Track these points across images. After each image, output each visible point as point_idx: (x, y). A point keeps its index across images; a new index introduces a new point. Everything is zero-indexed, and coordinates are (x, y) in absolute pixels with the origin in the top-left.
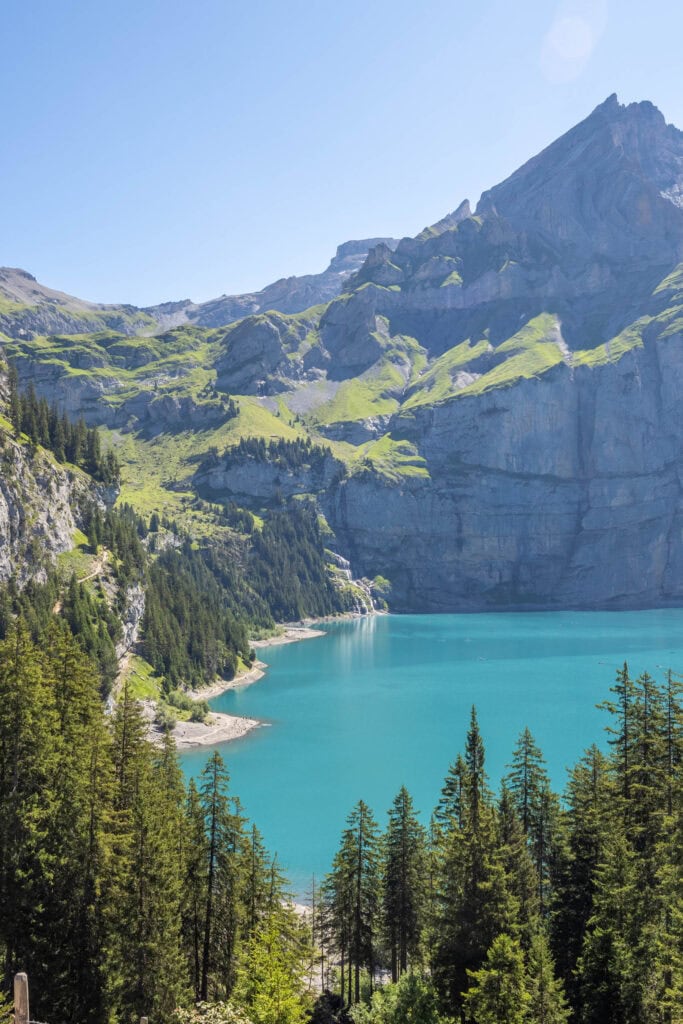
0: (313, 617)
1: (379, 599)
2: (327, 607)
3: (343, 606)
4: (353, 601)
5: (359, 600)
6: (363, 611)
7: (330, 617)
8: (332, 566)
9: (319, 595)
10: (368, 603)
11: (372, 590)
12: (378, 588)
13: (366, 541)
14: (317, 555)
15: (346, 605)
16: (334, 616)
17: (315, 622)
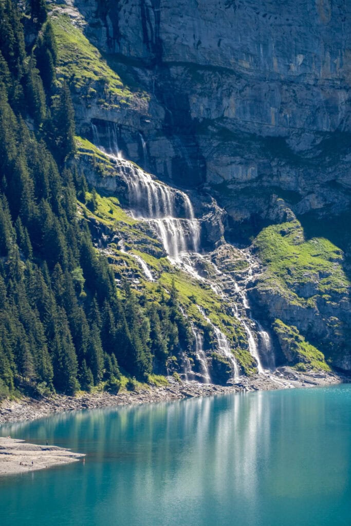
0: (33, 395)
1: (282, 327)
2: (87, 357)
3: (145, 356)
4: (183, 334)
5: (206, 331)
6: (221, 373)
7: (97, 394)
8: (105, 204)
9: (55, 311)
10: (239, 344)
11: (254, 297)
12: (276, 286)
13: (232, 108)
14: (49, 163)
15: (155, 348)
16: (113, 389)
17: (40, 412)
